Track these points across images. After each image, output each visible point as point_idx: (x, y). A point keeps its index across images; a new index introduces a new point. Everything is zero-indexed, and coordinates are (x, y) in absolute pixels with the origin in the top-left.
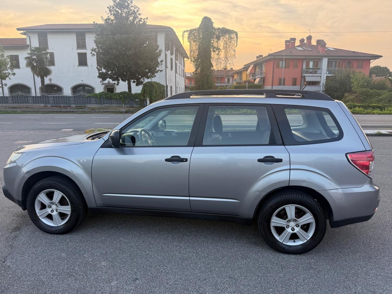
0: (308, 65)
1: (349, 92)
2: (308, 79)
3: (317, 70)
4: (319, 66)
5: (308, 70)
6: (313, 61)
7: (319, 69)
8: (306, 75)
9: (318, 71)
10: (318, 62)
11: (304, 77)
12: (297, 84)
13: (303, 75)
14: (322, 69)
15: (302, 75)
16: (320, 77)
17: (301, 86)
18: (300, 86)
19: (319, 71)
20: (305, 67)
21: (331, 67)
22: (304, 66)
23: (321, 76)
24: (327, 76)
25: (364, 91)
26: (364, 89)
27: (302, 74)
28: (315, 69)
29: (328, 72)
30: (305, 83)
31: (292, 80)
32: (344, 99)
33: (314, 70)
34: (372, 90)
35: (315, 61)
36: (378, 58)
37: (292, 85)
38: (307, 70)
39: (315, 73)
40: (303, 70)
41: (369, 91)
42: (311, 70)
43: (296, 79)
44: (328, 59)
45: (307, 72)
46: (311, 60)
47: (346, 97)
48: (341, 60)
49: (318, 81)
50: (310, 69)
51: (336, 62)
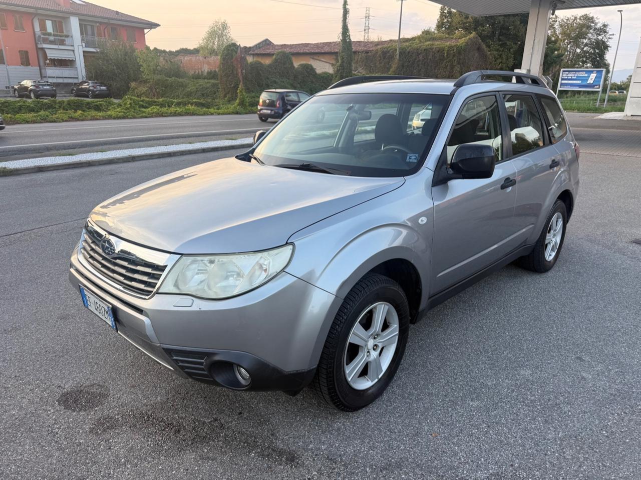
0: (43, 27)
1: (135, 80)
2: (51, 54)
3: (63, 38)
4: (65, 32)
5: (47, 37)
6: (52, 20)
7: (67, 36)
8: (45, 46)
9: (66, 40)
10: (61, 23)
11: (43, 49)
12: (31, 62)
13: (40, 46)
14: (72, 37)
15: (36, 46)
16: (72, 53)
17: (40, 66)
18: (38, 68)
19: (68, 41)
20: (39, 30)
21: (87, 34)
22: (37, 29)
23: (73, 51)
24: (84, 52)
25: (159, 80)
26: (159, 77)
27: (36, 44)
28: (60, 36)
29: (84, 44)
30: (48, 61)
31: (18, 54)
32: (130, 91)
33: (59, 38)
34: (171, 79)
35: (56, 21)
36: (155, 28)
37: (22, 64)
38: (45, 37)
39: (62, 43)
40: (37, 36)
41: (167, 80)
42: (52, 38)
43: (27, 52)
44: (79, 19)
45: (46, 41)
46: (49, 17)
47: (134, 90)
48: (101, 23)
49: (71, 59)
50: (50, 34)
51: (92, 26)
